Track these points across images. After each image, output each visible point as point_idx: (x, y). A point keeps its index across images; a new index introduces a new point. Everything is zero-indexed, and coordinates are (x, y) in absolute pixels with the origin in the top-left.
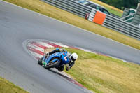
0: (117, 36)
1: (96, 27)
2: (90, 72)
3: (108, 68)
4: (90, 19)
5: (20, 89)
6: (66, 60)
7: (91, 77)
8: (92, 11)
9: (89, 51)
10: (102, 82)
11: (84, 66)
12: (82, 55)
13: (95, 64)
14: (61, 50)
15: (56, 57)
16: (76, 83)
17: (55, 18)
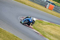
0: (59, 15)
1: (50, 11)
2: (47, 31)
3: (55, 29)
4: (47, 8)
5: (17, 37)
6: (31, 21)
7: (47, 33)
8: (48, 4)
9: (47, 22)
10: (52, 35)
11: (45, 28)
12: (44, 23)
13: (49, 27)
14: (29, 17)
15: (27, 20)
16: (41, 35)
17: (32, 7)
